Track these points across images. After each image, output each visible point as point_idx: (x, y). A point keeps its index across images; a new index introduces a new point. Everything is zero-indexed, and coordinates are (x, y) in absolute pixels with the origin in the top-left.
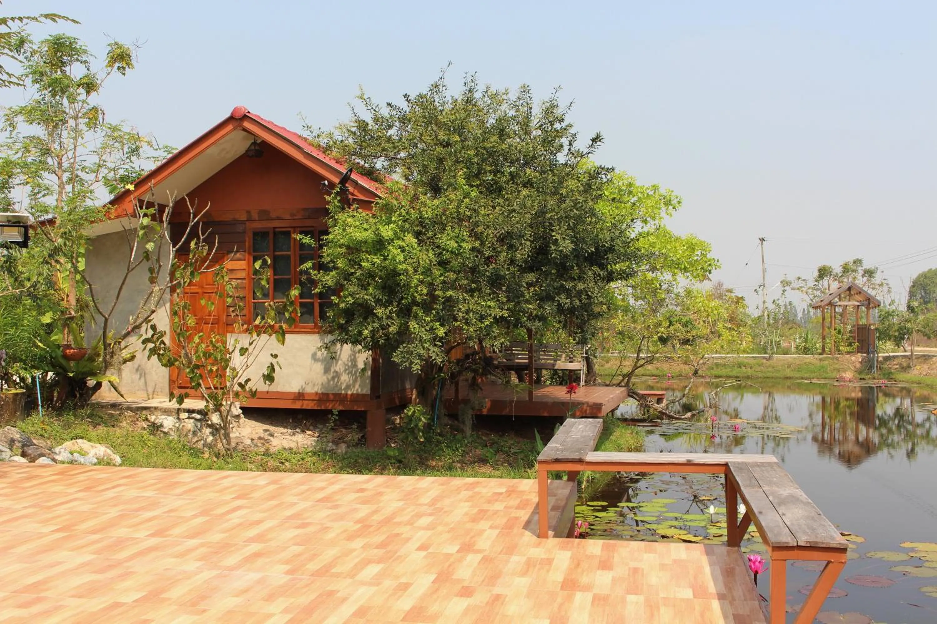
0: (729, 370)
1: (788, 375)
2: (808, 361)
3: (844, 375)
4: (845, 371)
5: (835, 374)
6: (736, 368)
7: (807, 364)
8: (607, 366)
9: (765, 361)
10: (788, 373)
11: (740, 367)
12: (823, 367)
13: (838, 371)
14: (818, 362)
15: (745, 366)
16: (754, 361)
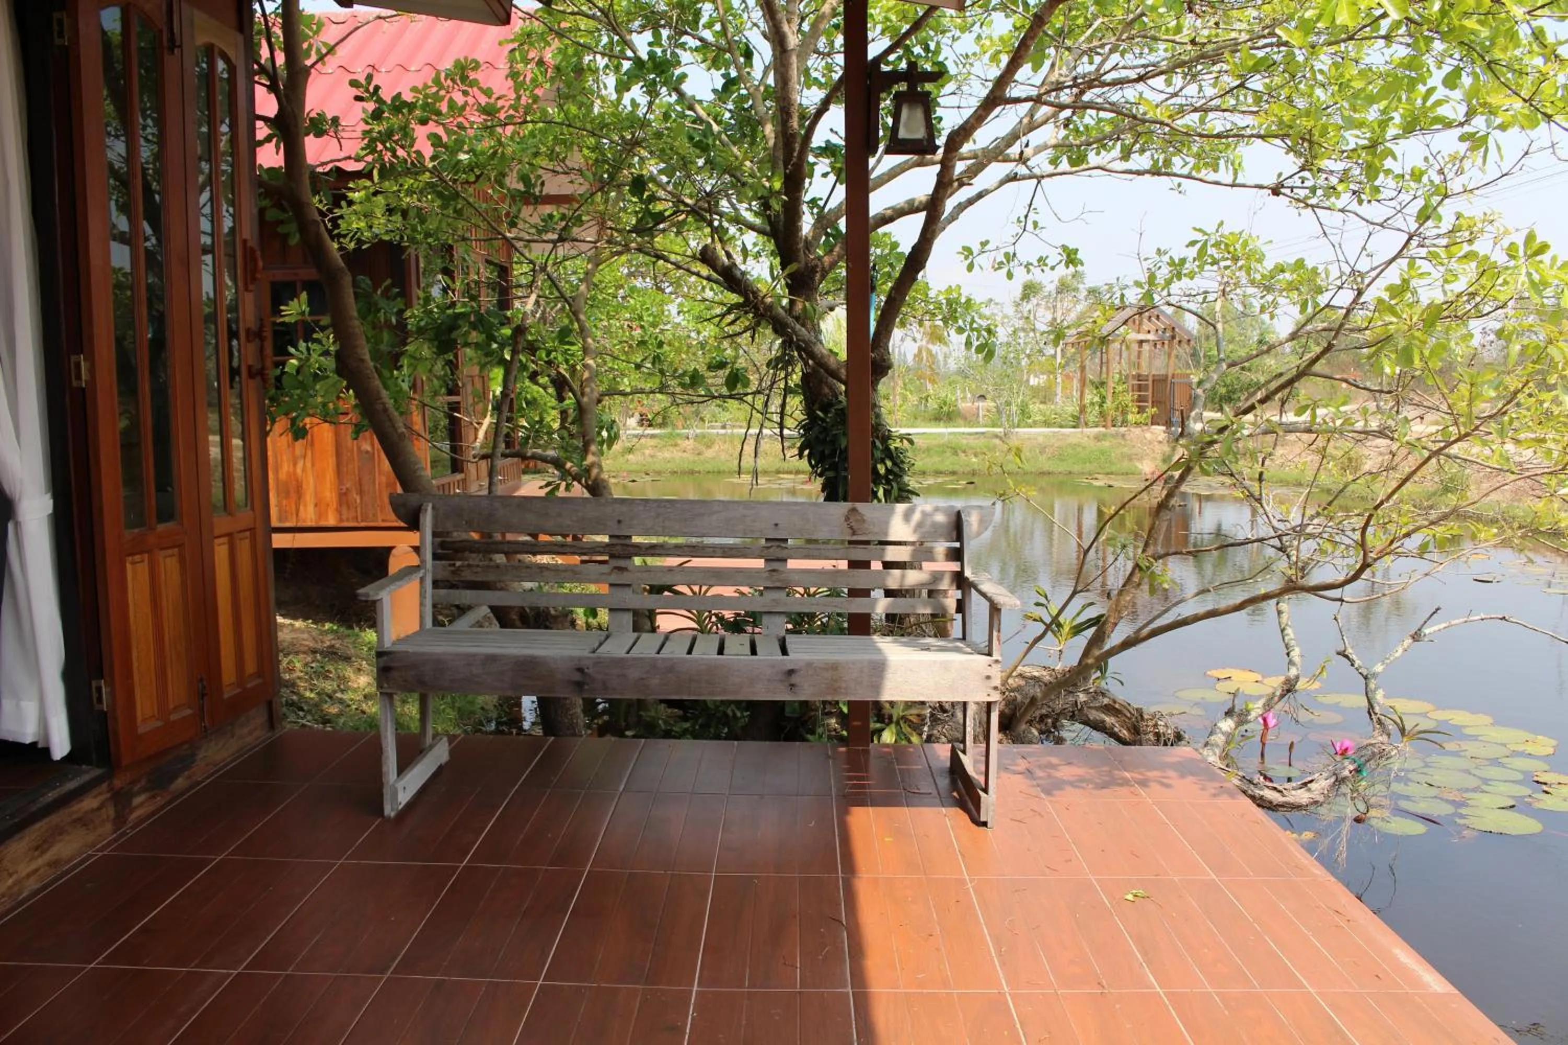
0: (936, 459)
1: (1046, 468)
2: (1074, 441)
3: (1140, 466)
4: (1141, 459)
5: (1125, 465)
6: (948, 454)
7: (1074, 446)
8: (710, 453)
9: (997, 441)
10: (1044, 463)
11: (955, 453)
12: (1103, 453)
13: (1131, 460)
14: (1092, 443)
15: (964, 452)
16: (982, 442)
